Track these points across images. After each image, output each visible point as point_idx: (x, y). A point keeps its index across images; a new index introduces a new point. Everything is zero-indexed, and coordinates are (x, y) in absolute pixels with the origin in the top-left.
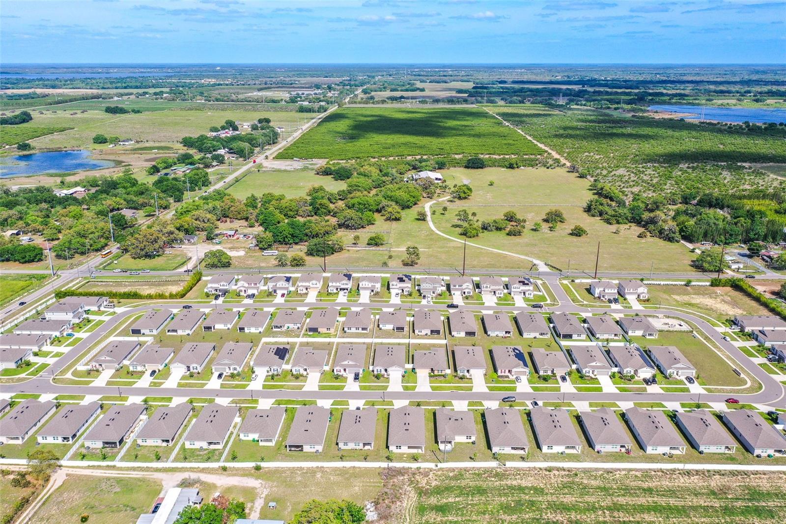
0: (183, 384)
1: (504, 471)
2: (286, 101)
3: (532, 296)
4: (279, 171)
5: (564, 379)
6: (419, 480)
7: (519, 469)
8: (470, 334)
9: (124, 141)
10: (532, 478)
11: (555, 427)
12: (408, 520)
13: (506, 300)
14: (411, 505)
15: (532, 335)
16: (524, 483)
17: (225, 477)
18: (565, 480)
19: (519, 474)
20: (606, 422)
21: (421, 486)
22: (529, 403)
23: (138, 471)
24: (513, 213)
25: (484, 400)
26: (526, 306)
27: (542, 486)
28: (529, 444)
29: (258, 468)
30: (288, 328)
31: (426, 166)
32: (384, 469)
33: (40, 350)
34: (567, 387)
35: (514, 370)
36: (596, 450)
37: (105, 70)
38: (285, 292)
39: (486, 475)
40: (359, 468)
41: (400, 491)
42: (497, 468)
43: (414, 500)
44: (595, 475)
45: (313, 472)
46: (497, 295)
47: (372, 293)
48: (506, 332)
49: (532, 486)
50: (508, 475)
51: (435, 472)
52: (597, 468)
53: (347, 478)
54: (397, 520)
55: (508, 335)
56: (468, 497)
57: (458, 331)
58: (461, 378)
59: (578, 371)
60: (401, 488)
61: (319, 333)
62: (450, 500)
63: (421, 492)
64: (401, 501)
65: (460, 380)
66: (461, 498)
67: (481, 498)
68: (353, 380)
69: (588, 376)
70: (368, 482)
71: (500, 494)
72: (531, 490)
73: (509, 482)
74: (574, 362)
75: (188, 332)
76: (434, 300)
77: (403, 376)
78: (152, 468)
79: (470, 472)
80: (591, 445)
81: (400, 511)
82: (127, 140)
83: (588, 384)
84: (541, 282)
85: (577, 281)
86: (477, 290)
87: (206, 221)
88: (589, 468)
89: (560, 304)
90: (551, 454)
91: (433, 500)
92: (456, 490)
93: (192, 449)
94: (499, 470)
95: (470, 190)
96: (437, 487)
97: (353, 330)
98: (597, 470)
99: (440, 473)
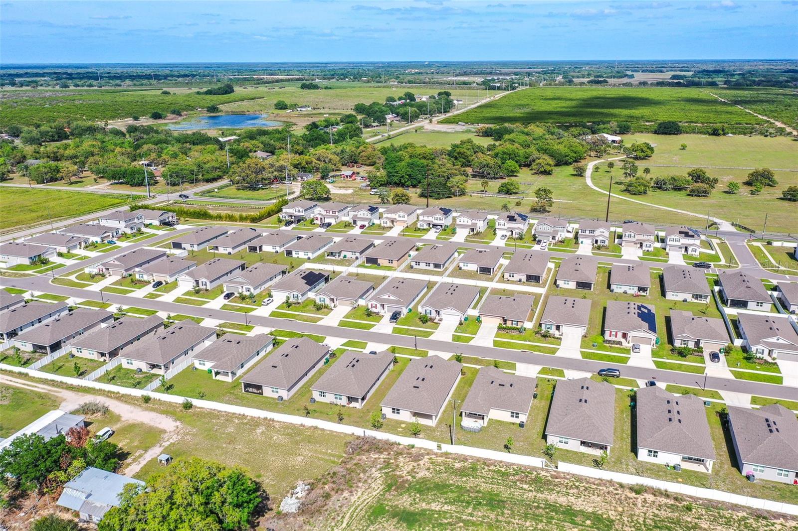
0: (182, 300)
1: (552, 476)
2: (477, 84)
3: (697, 253)
4: (438, 132)
5: (714, 357)
6: (401, 465)
7: (580, 479)
8: (584, 285)
9: (301, 107)
10: (599, 499)
11: (670, 420)
12: (344, 525)
13: (655, 255)
14: (365, 500)
15: (680, 297)
16: (579, 504)
17: (140, 409)
18: (663, 514)
19: (577, 487)
20: (774, 428)
21: (398, 473)
22: (642, 383)
23: (49, 385)
24: (701, 171)
25: (568, 369)
26: (685, 264)
27: (612, 515)
28: (618, 443)
29: (188, 406)
30: (345, 256)
31: (605, 128)
32: (358, 438)
33: (68, 252)
34: (719, 370)
35: (631, 334)
36: (744, 473)
37: (324, 65)
38: (366, 224)
39: (517, 477)
40: (323, 430)
41: (362, 475)
42: (542, 469)
43: (375, 494)
44: (728, 516)
45: (255, 423)
46: (644, 248)
47: (472, 233)
48: (640, 289)
49: (593, 513)
50: (555, 485)
51: (433, 457)
52: (736, 505)
53: (297, 441)
54: (327, 520)
55: (642, 293)
56: (467, 507)
57: (567, 280)
58: (544, 336)
59: (745, 349)
60: (364, 471)
61: (379, 265)
62: (435, 506)
63: (394, 484)
64: (351, 492)
65: (543, 338)
66: (453, 508)
67: (488, 513)
68: (389, 319)
69: (759, 358)
70: (321, 453)
71: (526, 514)
72: (588, 519)
73: (552, 498)
74: (739, 336)
75: (230, 250)
76: (551, 247)
77: (461, 324)
78: (66, 383)
79: (492, 467)
80: (736, 463)
81: (341, 507)
82: (306, 106)
83: (757, 369)
84: (718, 241)
85: (776, 244)
86: (616, 240)
87: (327, 162)
88: (719, 502)
89: (740, 266)
90: (654, 465)
91: (405, 502)
92: (452, 492)
93: (128, 370)
94: (544, 473)
95: (652, 149)
96: (424, 480)
97: (423, 266)
98: (735, 507)
99: (440, 459)
